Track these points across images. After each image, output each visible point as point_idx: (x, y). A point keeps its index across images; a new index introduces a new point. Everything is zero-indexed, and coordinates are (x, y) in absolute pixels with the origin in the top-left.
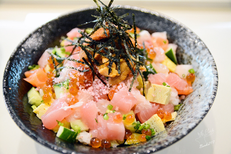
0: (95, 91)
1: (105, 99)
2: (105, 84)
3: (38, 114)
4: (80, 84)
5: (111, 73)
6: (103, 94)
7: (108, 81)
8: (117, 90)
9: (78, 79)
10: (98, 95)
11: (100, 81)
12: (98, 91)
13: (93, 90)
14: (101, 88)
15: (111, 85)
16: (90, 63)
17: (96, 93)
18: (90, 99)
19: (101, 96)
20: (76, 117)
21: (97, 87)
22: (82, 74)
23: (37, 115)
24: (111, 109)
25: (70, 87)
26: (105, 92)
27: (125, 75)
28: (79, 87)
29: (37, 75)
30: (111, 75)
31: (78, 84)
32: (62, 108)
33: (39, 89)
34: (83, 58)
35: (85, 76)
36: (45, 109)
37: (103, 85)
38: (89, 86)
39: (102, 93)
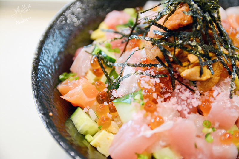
0: (181, 103)
1: (195, 113)
2: (193, 91)
3: (100, 147)
4: (158, 95)
5: (203, 75)
6: (193, 107)
7: (196, 86)
8: (212, 99)
9: (154, 89)
10: (186, 108)
11: (184, 87)
12: (185, 102)
13: (177, 103)
14: (188, 98)
15: (202, 91)
16: (166, 64)
17: (183, 106)
18: (175, 115)
19: (190, 109)
20: (163, 144)
21: (183, 97)
22: (158, 80)
23: (98, 149)
24: (209, 127)
25: (145, 101)
26: (196, 103)
27: (218, 76)
28: (157, 100)
29: (83, 89)
30: (204, 78)
31: (155, 96)
32: (142, 134)
33: (88, 110)
34: (157, 57)
35: (160, 82)
36: (108, 139)
37: (191, 93)
38: (169, 98)
39: (192, 105)
